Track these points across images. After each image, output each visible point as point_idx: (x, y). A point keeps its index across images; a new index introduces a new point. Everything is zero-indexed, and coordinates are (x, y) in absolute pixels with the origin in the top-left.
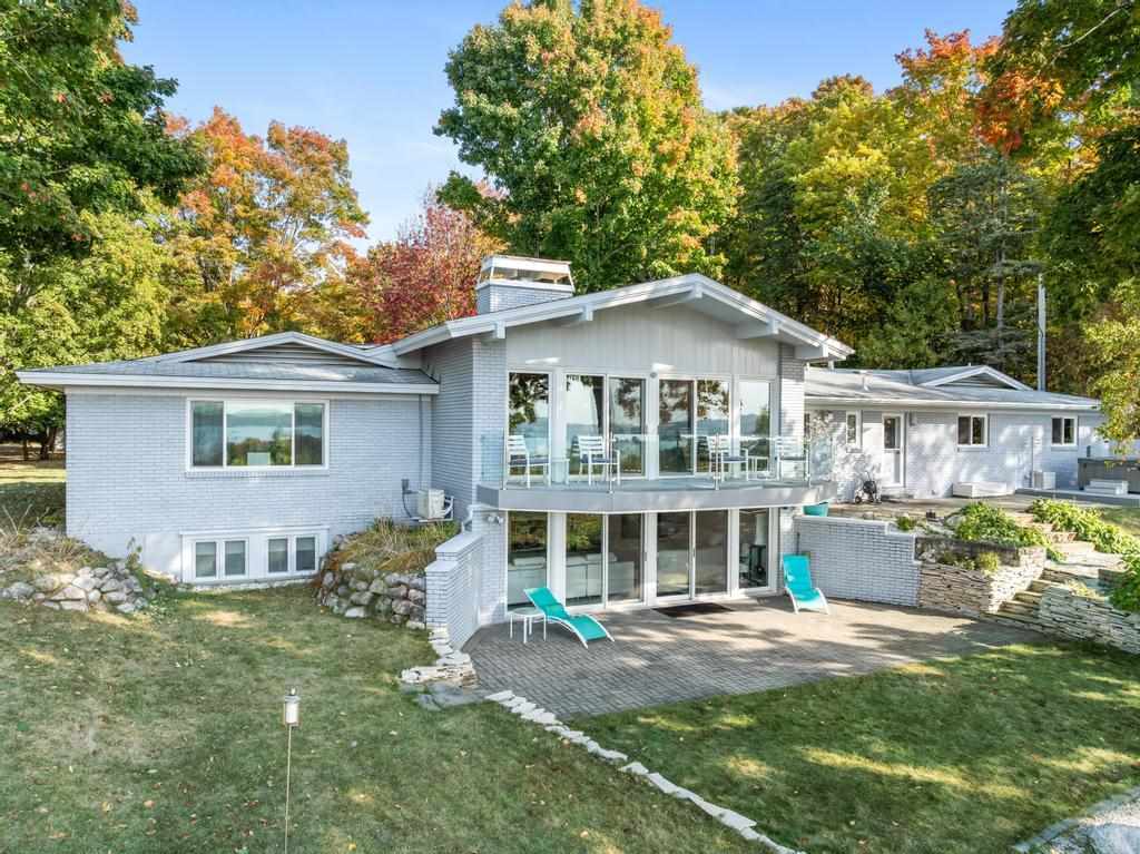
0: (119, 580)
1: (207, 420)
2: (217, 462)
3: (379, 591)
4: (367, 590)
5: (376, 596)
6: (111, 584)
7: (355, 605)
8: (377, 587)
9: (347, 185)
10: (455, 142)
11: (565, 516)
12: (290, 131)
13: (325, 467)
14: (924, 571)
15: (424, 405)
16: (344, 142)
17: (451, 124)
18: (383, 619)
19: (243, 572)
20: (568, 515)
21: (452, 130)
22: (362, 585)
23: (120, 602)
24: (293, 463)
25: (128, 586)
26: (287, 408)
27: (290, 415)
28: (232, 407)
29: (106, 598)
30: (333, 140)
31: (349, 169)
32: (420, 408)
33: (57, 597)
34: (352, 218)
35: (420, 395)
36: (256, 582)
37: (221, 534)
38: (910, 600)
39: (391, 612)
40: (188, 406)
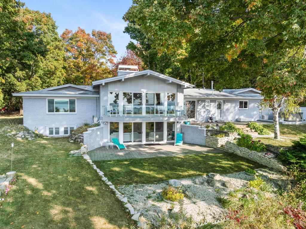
0: (29, 134)
1: (51, 102)
2: (53, 111)
3: (77, 137)
4: (74, 137)
5: (76, 138)
6: (27, 134)
7: (72, 140)
8: (76, 136)
9: (111, 44)
10: (129, 34)
11: (123, 123)
12: (97, 31)
13: (76, 112)
14: (207, 137)
15: (97, 99)
16: (110, 34)
17: (127, 30)
18: (76, 142)
19: (59, 134)
20: (124, 123)
21: (128, 31)
22: (74, 136)
23: (28, 138)
24: (69, 111)
25: (31, 135)
26: (67, 100)
27: (68, 102)
28: (56, 100)
29: (26, 137)
30: (107, 33)
31: (112, 40)
32: (97, 100)
33: (16, 136)
34: (113, 53)
35: (96, 97)
36: (61, 136)
37: (54, 126)
38: (203, 144)
39: (78, 141)
40: (47, 100)
